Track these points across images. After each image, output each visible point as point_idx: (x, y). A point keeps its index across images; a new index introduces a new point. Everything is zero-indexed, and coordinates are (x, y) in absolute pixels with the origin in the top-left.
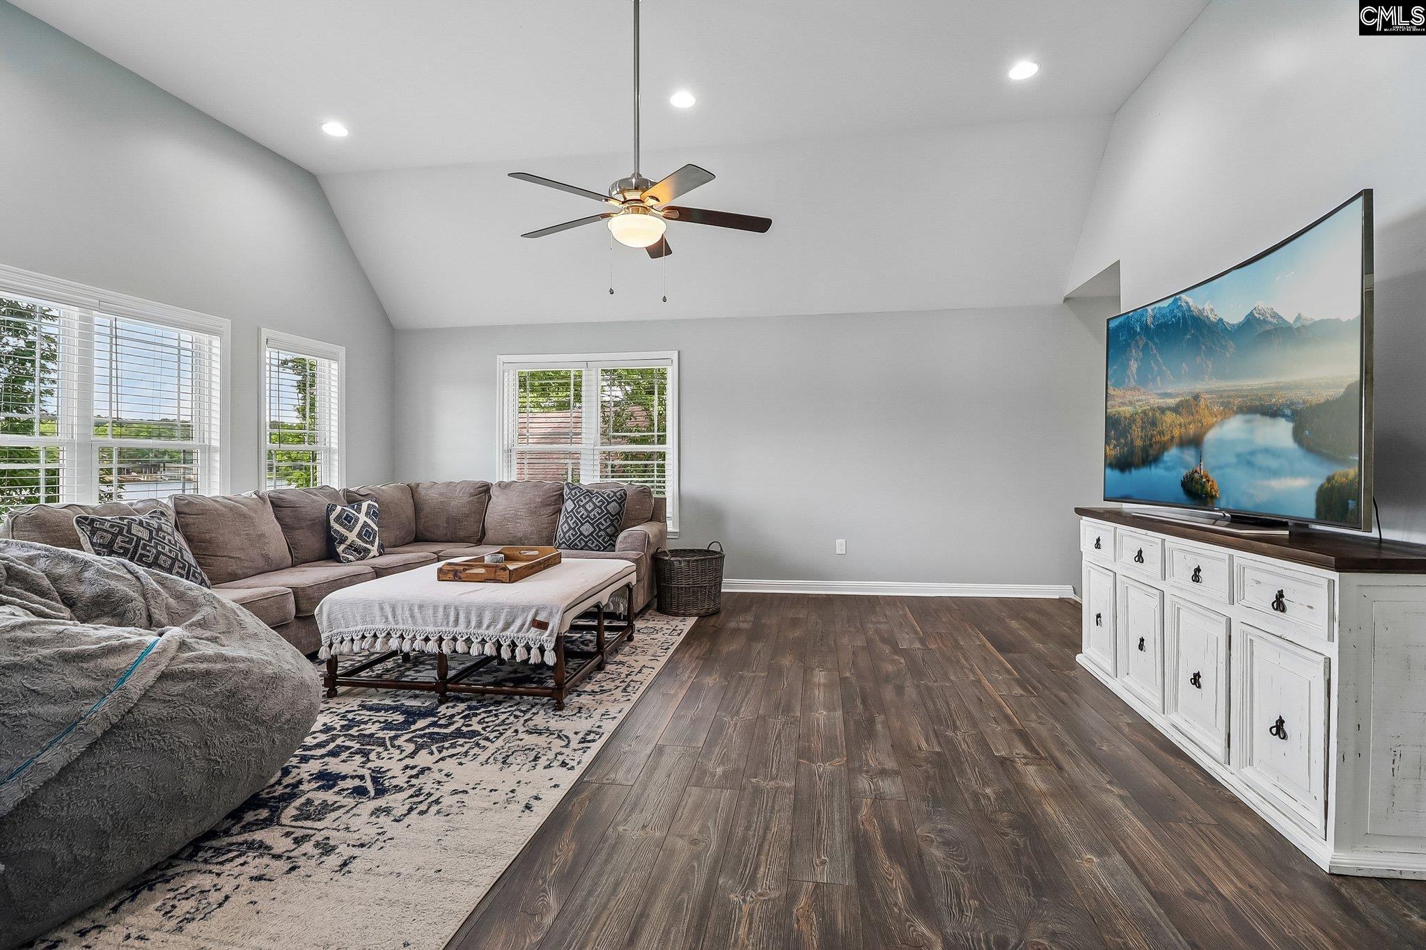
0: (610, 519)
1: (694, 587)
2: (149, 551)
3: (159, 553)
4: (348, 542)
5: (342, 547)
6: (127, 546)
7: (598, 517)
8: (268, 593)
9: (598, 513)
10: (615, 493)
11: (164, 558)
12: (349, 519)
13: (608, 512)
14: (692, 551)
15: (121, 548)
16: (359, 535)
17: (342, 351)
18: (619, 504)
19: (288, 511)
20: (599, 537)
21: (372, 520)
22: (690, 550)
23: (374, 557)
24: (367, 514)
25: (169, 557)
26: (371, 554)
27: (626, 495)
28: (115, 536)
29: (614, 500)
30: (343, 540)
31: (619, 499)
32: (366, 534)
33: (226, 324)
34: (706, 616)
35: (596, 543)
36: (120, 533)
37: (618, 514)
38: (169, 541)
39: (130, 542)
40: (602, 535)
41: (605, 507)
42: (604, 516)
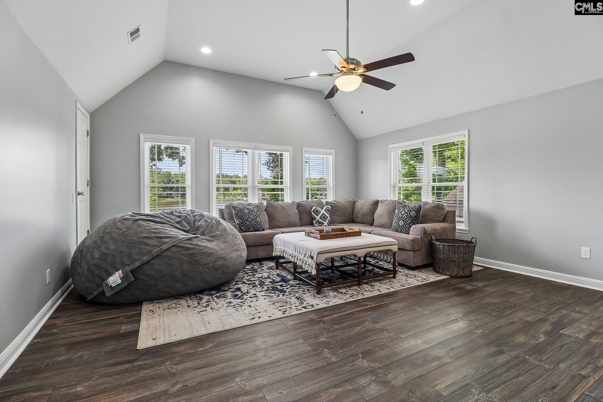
0: (411, 219)
1: (447, 260)
2: (246, 217)
3: (249, 217)
4: (316, 220)
5: (315, 221)
6: (241, 215)
7: (406, 218)
8: (272, 233)
9: (406, 216)
10: (415, 206)
11: (250, 219)
12: (317, 211)
13: (410, 216)
14: (463, 241)
15: (240, 215)
16: (320, 218)
17: (333, 151)
18: (416, 212)
19: (301, 208)
20: (406, 227)
21: (327, 212)
22: (461, 240)
23: (326, 226)
24: (325, 210)
25: (251, 219)
26: (324, 225)
27: (420, 208)
28: (239, 211)
29: (414, 210)
30: (315, 219)
31: (416, 210)
32: (324, 217)
33: (291, 148)
34: (455, 277)
35: (405, 230)
36: (241, 211)
37: (416, 217)
38: (254, 214)
39: (242, 214)
40: (407, 227)
41: (409, 213)
42: (408, 217)
